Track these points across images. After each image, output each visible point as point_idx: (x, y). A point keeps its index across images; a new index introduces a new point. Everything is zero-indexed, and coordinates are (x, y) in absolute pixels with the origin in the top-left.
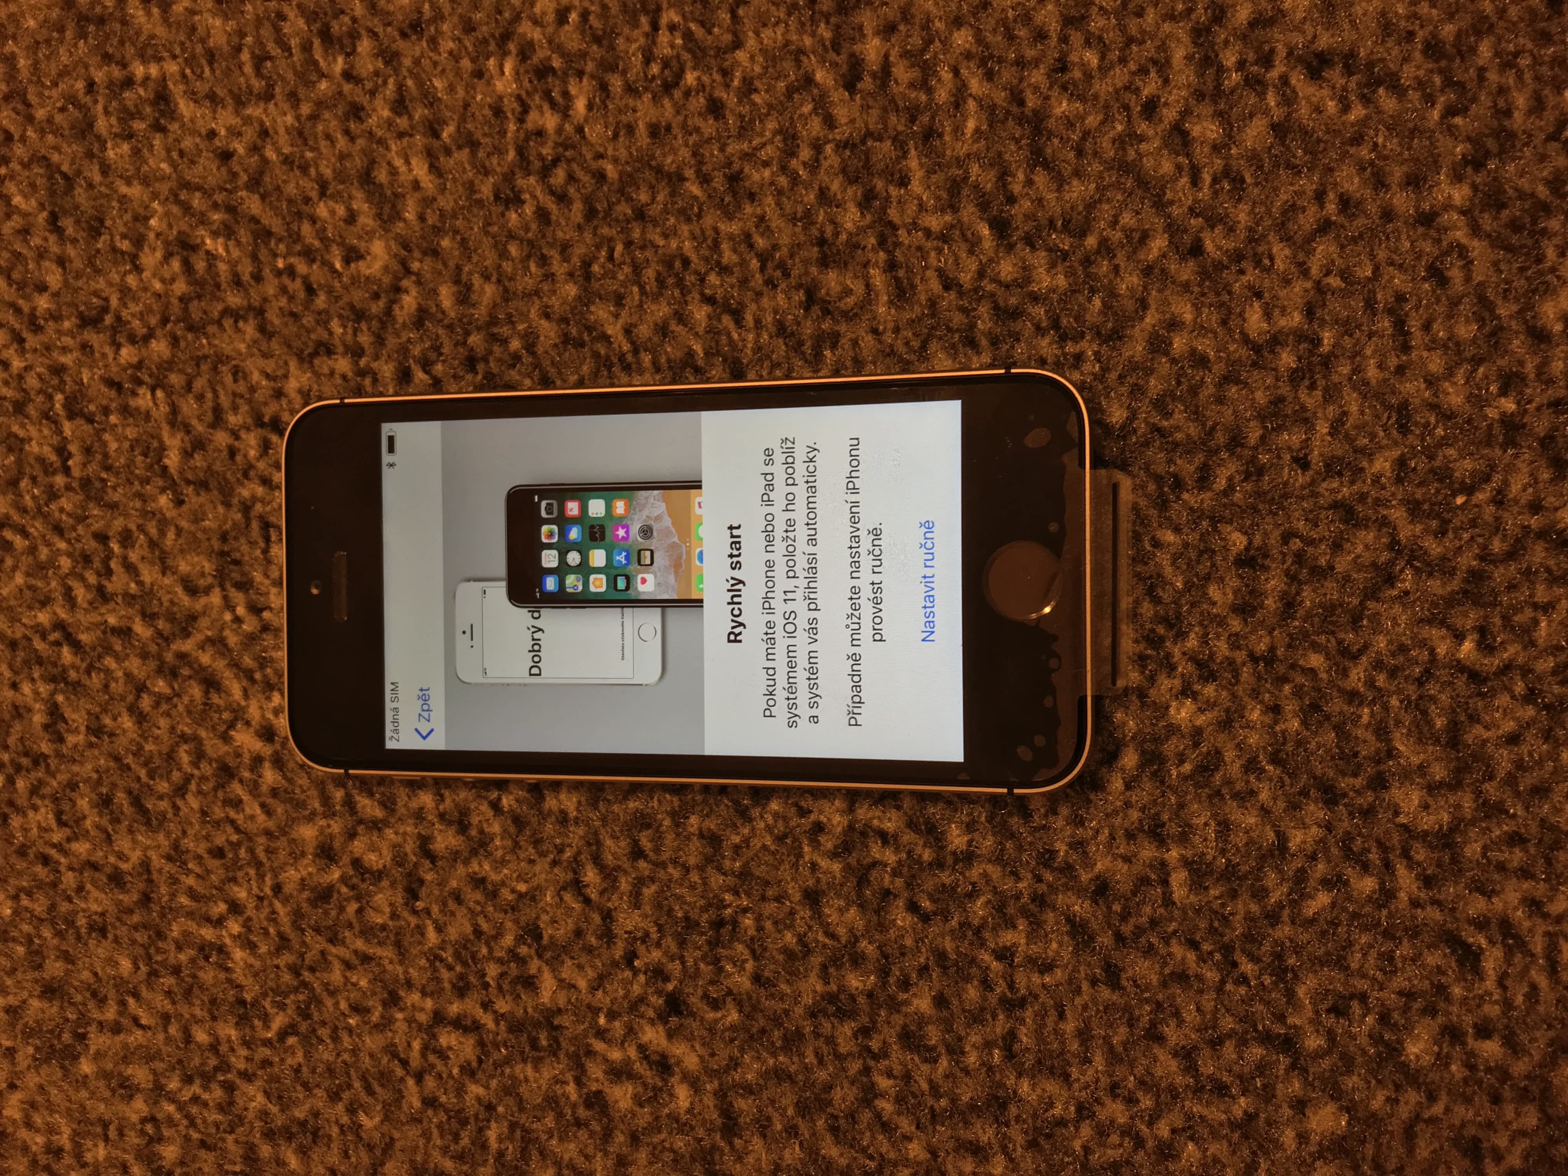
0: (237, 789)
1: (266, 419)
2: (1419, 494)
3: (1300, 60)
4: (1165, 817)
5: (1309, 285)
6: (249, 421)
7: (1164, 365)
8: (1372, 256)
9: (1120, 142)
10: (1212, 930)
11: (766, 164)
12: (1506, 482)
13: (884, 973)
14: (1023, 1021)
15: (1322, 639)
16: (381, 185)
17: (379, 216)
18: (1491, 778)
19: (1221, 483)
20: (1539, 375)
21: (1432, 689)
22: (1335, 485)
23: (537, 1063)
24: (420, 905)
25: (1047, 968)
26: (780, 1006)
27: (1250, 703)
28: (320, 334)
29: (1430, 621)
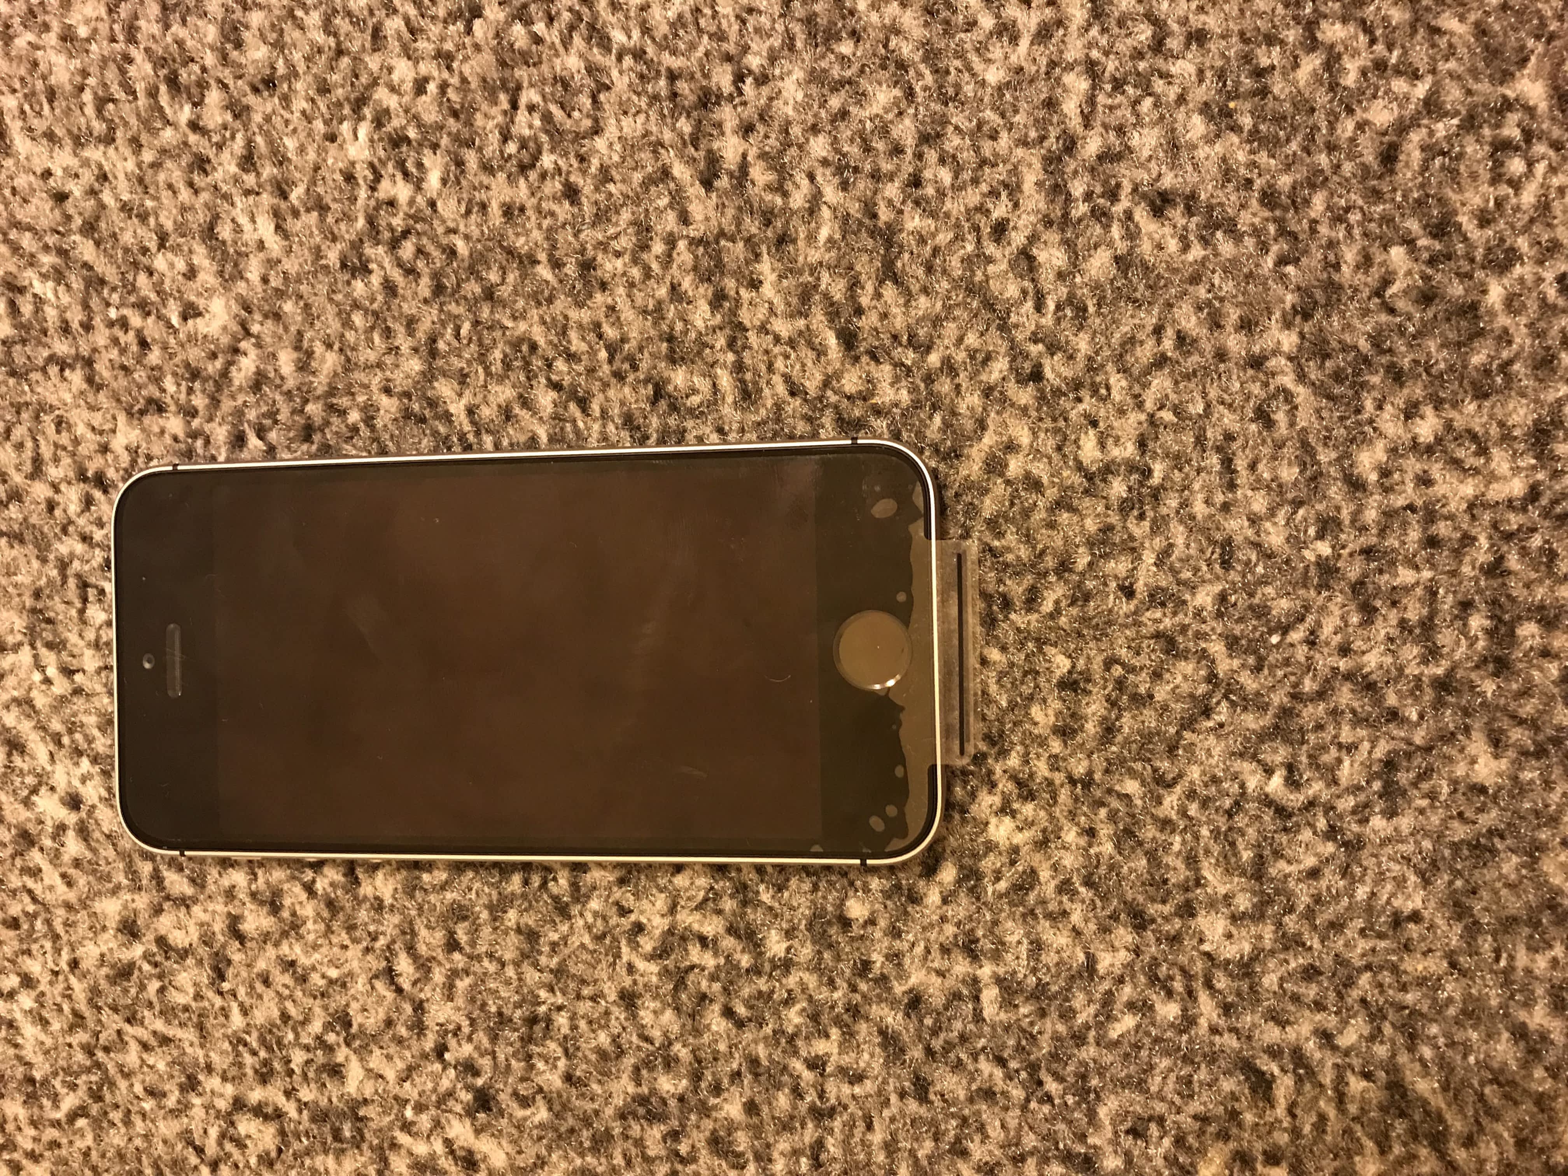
0: (36, 857)
1: (90, 474)
2: (1237, 630)
3: (1144, 196)
4: (980, 933)
5: (1143, 417)
6: (71, 474)
7: (999, 488)
8: (1205, 395)
9: (967, 261)
10: (1019, 1049)
11: (618, 254)
12: (1319, 624)
13: (696, 1077)
14: (831, 1131)
15: (1138, 766)
16: (224, 243)
17: (221, 273)
18: (1291, 910)
19: (1048, 606)
20: (1353, 521)
21: (1240, 821)
22: (1158, 614)
23: (340, 1154)
24: (226, 986)
25: (858, 1078)
26: (589, 1106)
27: (1066, 825)
28: (152, 391)
29: (1241, 755)
